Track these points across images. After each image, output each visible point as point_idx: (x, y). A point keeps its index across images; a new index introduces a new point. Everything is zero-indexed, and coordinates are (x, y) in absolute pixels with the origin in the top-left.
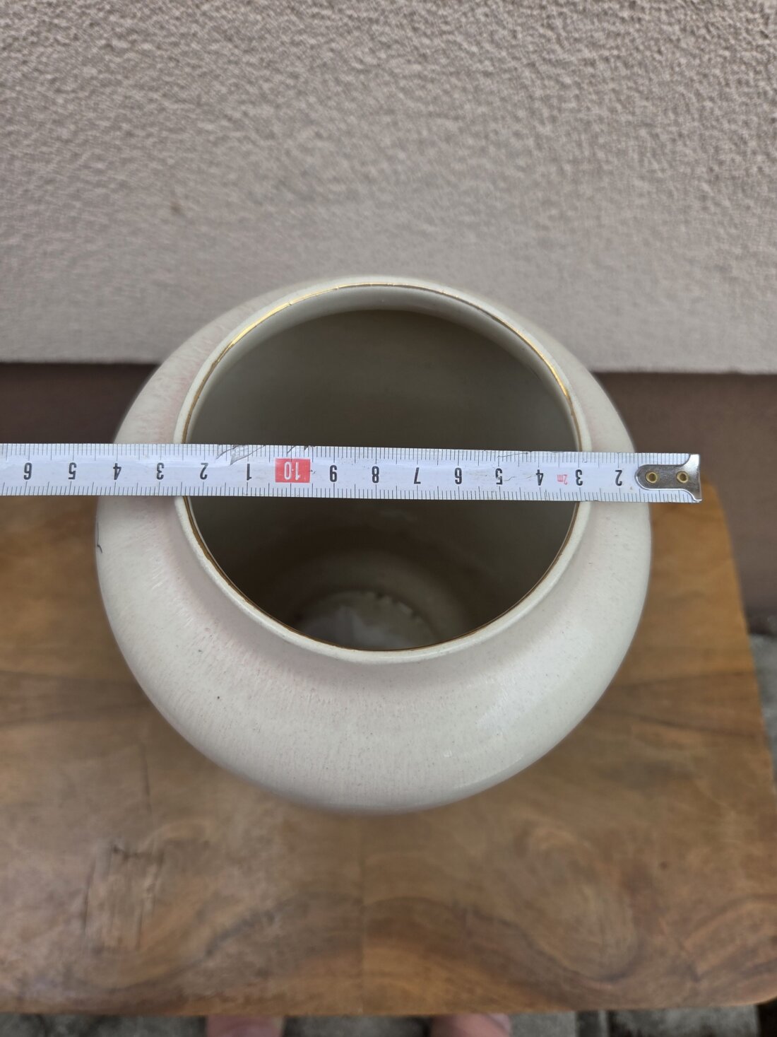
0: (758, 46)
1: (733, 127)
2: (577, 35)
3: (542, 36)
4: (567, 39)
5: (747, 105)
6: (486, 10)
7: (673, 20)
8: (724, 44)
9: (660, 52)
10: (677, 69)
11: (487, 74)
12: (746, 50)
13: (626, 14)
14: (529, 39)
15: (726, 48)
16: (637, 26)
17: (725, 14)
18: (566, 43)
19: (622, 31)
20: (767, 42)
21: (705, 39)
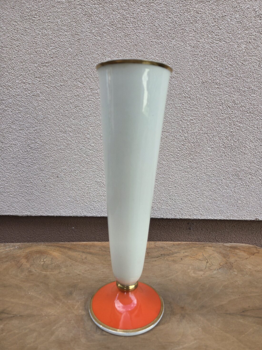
0: (222, 116)
1: (224, 134)
2: (188, 114)
3: (182, 114)
4: (187, 115)
5: (225, 128)
6: (172, 110)
7: (205, 111)
8: (216, 115)
9: (204, 118)
10: (208, 121)
11: (173, 122)
12: (220, 116)
13: (196, 110)
14: (180, 115)
15: (216, 116)
16: (199, 112)
17: (214, 109)
18: (186, 116)
19: (196, 113)
20: (223, 115)
21: (212, 115)
